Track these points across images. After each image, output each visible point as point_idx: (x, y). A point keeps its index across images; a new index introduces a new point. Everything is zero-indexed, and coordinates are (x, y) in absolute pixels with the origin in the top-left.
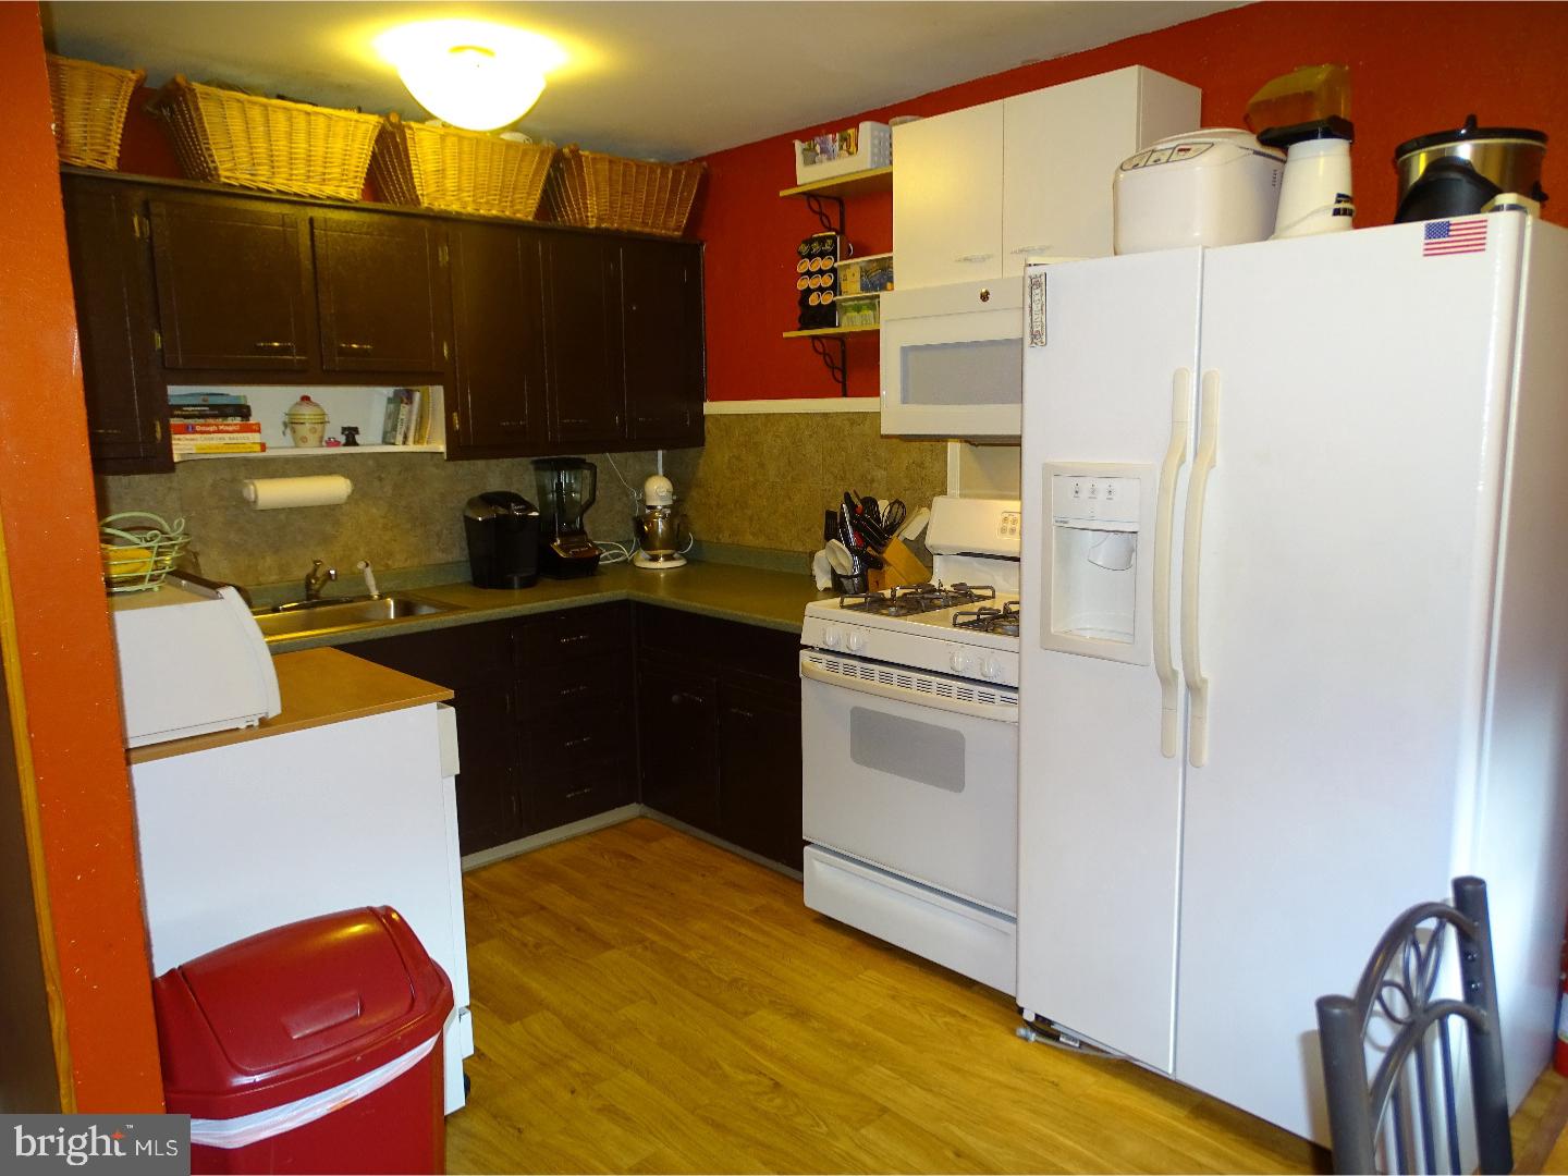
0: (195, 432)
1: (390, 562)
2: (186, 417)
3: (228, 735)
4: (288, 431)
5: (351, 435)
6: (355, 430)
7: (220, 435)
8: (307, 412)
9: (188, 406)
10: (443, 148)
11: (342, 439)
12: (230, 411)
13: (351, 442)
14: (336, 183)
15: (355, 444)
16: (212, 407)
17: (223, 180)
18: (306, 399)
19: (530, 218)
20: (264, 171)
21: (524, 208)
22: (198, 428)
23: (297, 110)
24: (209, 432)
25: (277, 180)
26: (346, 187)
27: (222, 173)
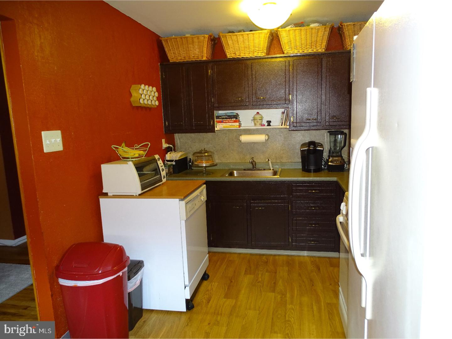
0: (223, 123)
1: (281, 160)
2: (223, 119)
3: (131, 196)
4: (253, 122)
5: (269, 123)
6: (270, 122)
7: (229, 123)
8: (258, 117)
9: (222, 116)
10: (289, 34)
11: (266, 124)
12: (232, 117)
13: (269, 125)
14: (257, 52)
15: (270, 125)
16: (228, 116)
17: (229, 57)
18: (258, 113)
19: (323, 51)
20: (237, 53)
21: (320, 48)
22: (224, 122)
23: (245, 34)
24: (227, 123)
25: (241, 54)
26: (260, 52)
27: (228, 55)
